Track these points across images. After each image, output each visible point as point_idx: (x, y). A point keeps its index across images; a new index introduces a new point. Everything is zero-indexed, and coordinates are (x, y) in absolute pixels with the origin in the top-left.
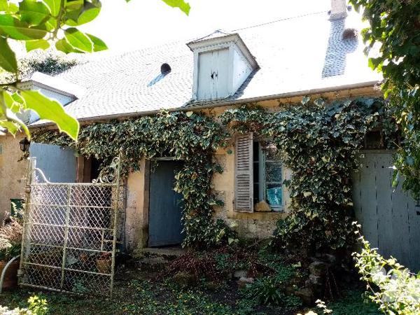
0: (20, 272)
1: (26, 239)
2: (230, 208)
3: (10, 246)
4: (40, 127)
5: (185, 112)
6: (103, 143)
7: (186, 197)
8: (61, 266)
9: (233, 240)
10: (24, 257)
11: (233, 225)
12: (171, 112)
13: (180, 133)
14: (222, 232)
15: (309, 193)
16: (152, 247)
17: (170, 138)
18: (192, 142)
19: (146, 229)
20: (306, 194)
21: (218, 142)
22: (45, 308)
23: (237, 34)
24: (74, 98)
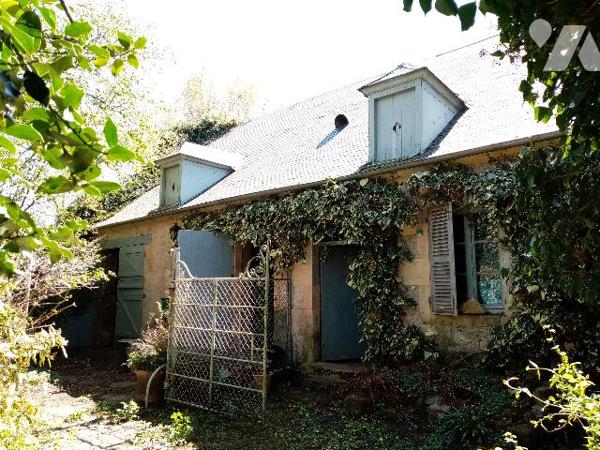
0: (166, 385)
1: (171, 345)
2: (425, 309)
3: (155, 353)
4: (191, 209)
5: (358, 179)
6: (261, 226)
7: (363, 294)
8: (208, 378)
9: (431, 354)
10: (170, 366)
11: (429, 332)
12: (340, 181)
13: (352, 209)
14: (415, 342)
15: (536, 287)
16: (327, 361)
17: (339, 216)
18: (367, 220)
19: (317, 337)
20: (530, 289)
21: (404, 217)
22: (188, 427)
23: (425, 69)
24: (231, 171)
